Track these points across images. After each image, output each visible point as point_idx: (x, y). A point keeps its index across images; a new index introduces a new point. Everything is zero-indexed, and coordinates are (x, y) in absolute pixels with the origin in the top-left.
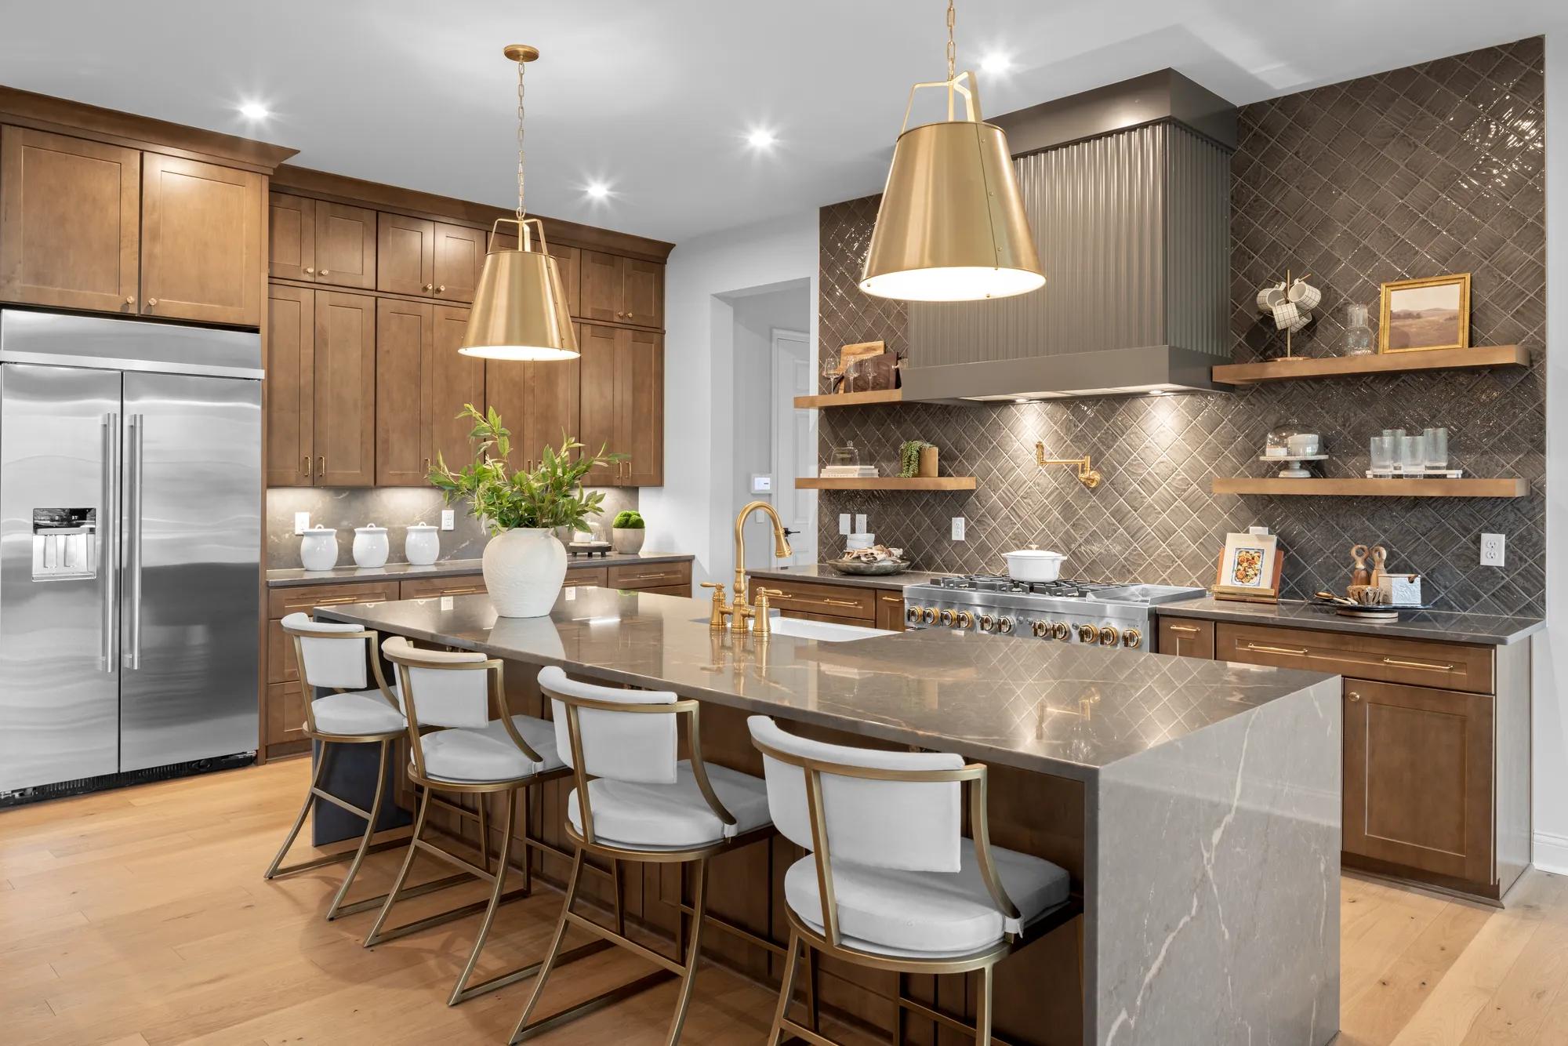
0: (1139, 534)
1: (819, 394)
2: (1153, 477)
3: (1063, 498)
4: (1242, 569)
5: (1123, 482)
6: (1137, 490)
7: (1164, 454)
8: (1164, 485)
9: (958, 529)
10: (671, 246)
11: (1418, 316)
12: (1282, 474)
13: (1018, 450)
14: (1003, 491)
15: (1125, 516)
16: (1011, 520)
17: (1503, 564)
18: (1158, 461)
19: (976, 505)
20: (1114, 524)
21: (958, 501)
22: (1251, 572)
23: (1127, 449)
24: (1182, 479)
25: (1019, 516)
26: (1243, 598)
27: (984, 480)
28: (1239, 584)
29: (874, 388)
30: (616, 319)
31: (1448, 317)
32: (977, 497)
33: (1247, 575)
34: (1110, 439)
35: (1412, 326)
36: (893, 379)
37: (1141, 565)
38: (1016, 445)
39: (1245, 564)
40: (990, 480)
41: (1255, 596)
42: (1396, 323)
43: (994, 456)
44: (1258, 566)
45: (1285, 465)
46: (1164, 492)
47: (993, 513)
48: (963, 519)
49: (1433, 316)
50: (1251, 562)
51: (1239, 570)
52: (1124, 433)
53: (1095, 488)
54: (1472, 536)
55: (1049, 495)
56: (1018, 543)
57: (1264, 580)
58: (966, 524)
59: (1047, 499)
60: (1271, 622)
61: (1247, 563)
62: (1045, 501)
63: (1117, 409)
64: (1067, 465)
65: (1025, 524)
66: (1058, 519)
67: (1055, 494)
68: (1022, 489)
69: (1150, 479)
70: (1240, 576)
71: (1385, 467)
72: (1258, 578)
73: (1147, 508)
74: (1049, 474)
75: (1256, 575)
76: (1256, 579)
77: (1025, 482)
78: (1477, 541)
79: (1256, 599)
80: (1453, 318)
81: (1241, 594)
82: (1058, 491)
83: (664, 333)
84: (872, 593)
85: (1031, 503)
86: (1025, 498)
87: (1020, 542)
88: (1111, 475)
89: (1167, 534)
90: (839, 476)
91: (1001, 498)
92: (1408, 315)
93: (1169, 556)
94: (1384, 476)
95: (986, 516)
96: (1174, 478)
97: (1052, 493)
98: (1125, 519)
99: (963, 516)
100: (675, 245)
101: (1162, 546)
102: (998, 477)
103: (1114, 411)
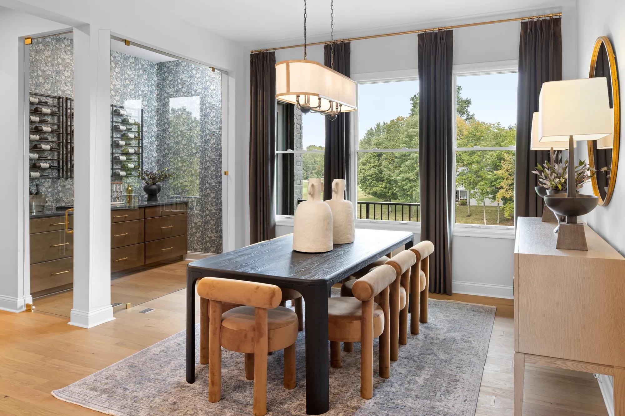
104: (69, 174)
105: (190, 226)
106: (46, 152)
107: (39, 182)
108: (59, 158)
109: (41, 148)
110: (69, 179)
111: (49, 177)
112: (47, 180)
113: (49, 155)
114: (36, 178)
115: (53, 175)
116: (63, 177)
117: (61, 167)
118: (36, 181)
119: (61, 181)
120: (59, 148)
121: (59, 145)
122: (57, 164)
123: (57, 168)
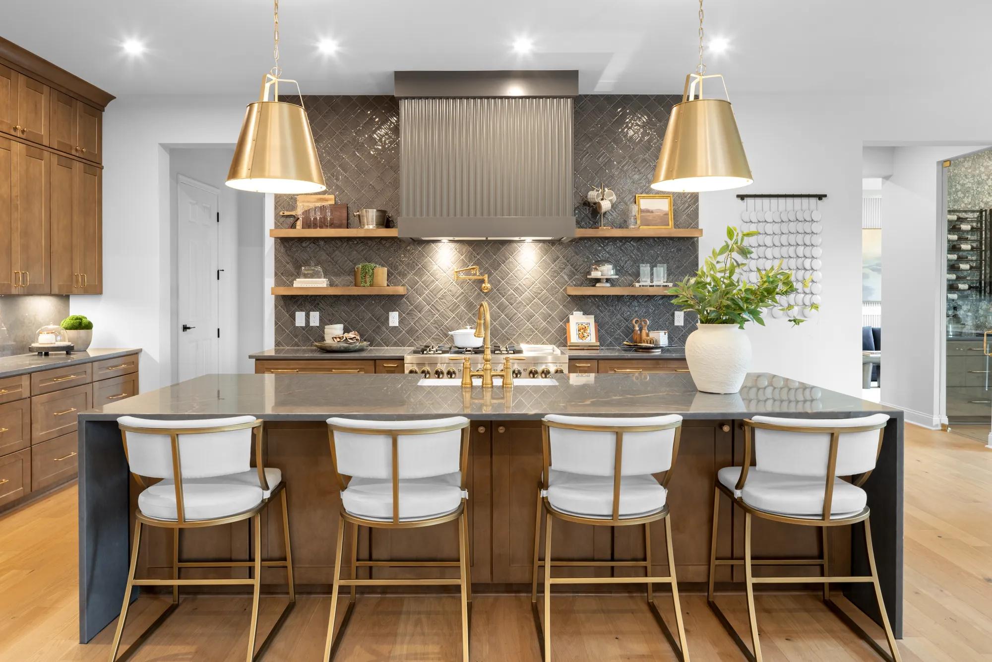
0: (514, 317)
1: (275, 227)
2: (521, 286)
3: (467, 298)
4: (581, 333)
5: (505, 290)
6: (513, 294)
7: (528, 274)
8: (528, 291)
9: (394, 319)
10: (112, 98)
11: (652, 212)
12: (598, 285)
13: (436, 270)
14: (426, 295)
15: (506, 308)
16: (432, 312)
17: (683, 325)
18: (525, 277)
19: (407, 304)
20: (499, 313)
21: (392, 301)
22: (585, 335)
23: (507, 271)
24: (539, 287)
25: (437, 309)
26: (582, 348)
27: (412, 288)
28: (581, 341)
29: (321, 227)
30: (74, 152)
31: (664, 213)
32: (407, 298)
33: (584, 336)
34: (496, 266)
35: (650, 216)
36: (345, 222)
37: (514, 335)
38: (435, 267)
39: (582, 331)
40: (417, 289)
41: (590, 346)
42: (643, 214)
43: (420, 273)
44: (588, 331)
45: (598, 280)
46: (528, 295)
47: (419, 308)
48: (397, 312)
49: (658, 212)
50: (585, 329)
51: (580, 334)
52: (505, 262)
53: (486, 293)
54: (670, 313)
55: (458, 297)
56: (436, 326)
57: (592, 338)
58: (399, 315)
59: (456, 299)
60: (626, 358)
61: (582, 330)
62: (455, 300)
63: (501, 248)
64: (469, 280)
65: (442, 315)
66: (464, 311)
67: (462, 296)
68: (439, 294)
69: (520, 288)
70: (580, 337)
71: (646, 281)
72: (589, 337)
73: (518, 304)
74: (458, 285)
75: (588, 336)
76: (589, 338)
77: (442, 289)
78: (673, 315)
79: (590, 347)
80: (667, 214)
81: (582, 346)
82: (463, 295)
83: (102, 168)
84: (372, 363)
85: (446, 302)
86: (442, 299)
87: (439, 326)
88: (497, 286)
89: (530, 317)
90: (310, 286)
91: (425, 299)
92: (648, 211)
93: (531, 329)
94: (646, 286)
95: (414, 310)
96: (534, 287)
97: (460, 295)
98: (506, 310)
99: (397, 311)
100: (115, 98)
101: (526, 324)
102: (422, 286)
103: (499, 249)
107: (958, 304)
109: (959, 268)
111: (968, 299)
112: (966, 302)
114: (954, 300)
116: (985, 300)
118: (954, 303)
119: (983, 304)
120: (981, 267)
121: (981, 263)
122: (978, 285)
123: (978, 289)
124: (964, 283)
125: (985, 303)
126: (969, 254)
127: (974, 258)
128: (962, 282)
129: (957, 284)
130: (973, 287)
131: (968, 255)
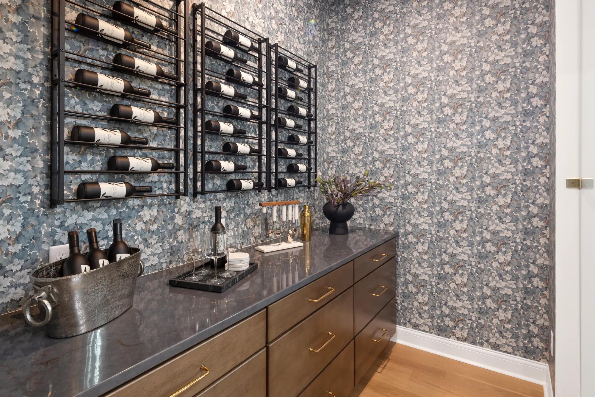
104: (199, 184)
105: (402, 280)
106: (147, 129)
107: (128, 207)
108: (177, 145)
109: (130, 115)
110: (199, 196)
111: (153, 193)
112: (149, 201)
113: (154, 139)
114: (118, 199)
115: (162, 188)
116: (185, 194)
117: (182, 169)
118: (119, 205)
119: (182, 202)
120: (177, 122)
121: (178, 114)
122: (171, 161)
123: (174, 170)
124: (145, 156)
125: (185, 200)
126: (155, 89)
127: (165, 99)
128: (140, 153)
129: (126, 157)
130: (164, 167)
131: (152, 90)
